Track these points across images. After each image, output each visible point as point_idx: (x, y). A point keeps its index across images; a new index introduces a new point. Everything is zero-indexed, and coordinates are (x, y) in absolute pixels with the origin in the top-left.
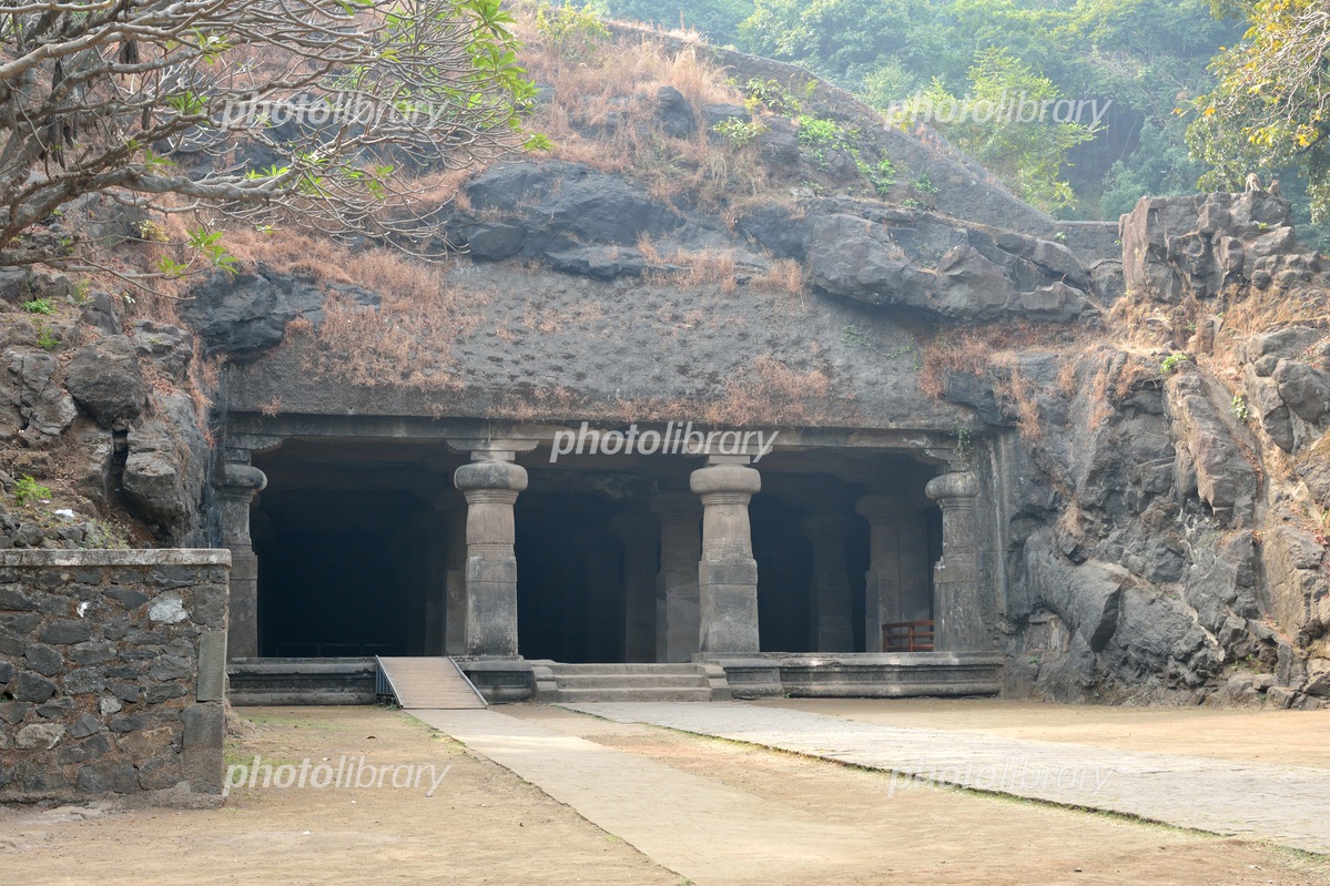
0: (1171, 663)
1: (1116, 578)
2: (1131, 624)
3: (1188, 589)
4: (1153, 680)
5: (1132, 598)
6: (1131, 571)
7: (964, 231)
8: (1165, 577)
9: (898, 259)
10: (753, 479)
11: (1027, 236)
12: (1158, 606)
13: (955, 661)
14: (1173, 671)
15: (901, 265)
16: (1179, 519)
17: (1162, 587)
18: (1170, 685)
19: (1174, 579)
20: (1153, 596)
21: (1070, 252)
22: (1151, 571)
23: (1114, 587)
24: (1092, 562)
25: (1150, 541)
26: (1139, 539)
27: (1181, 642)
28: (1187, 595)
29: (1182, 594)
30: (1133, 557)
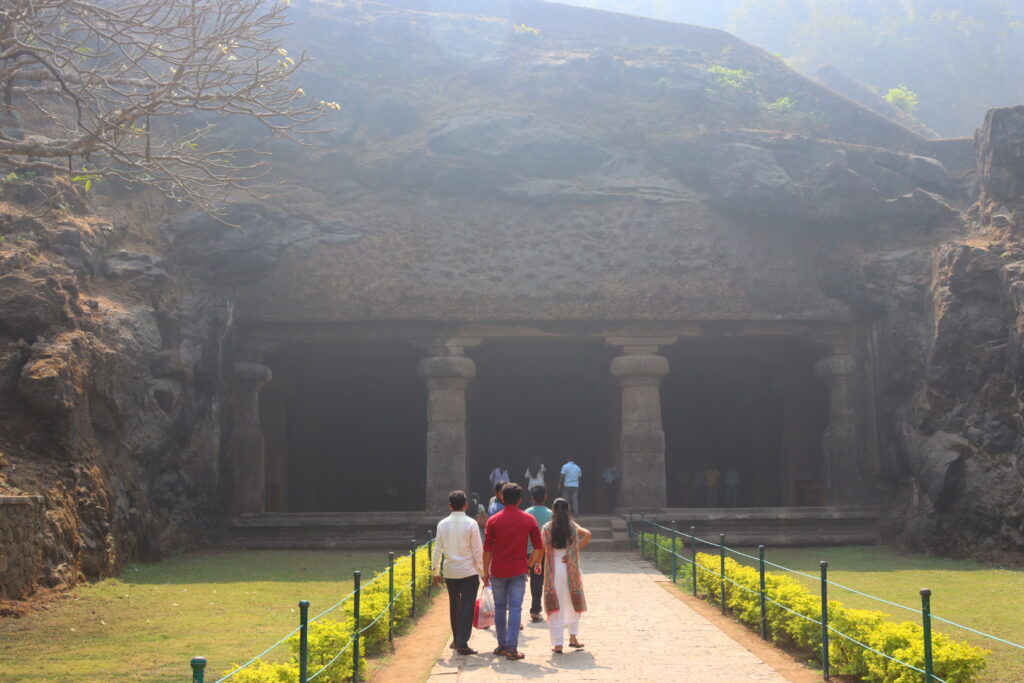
0: (1004, 528)
1: (957, 447)
2: (969, 489)
3: (1020, 459)
4: (990, 541)
5: (971, 465)
6: (970, 441)
7: (843, 152)
8: (1000, 448)
9: (780, 178)
10: (662, 364)
11: (901, 153)
12: (993, 474)
13: (837, 515)
14: (1005, 533)
15: (783, 182)
16: (1014, 395)
17: (997, 457)
18: (1004, 546)
19: (1009, 449)
20: (989, 465)
21: (940, 164)
22: (986, 442)
23: (954, 456)
24: (940, 433)
25: (987, 414)
26: (978, 413)
27: (1012, 507)
28: (1018, 464)
29: (1014, 463)
30: (972, 428)
